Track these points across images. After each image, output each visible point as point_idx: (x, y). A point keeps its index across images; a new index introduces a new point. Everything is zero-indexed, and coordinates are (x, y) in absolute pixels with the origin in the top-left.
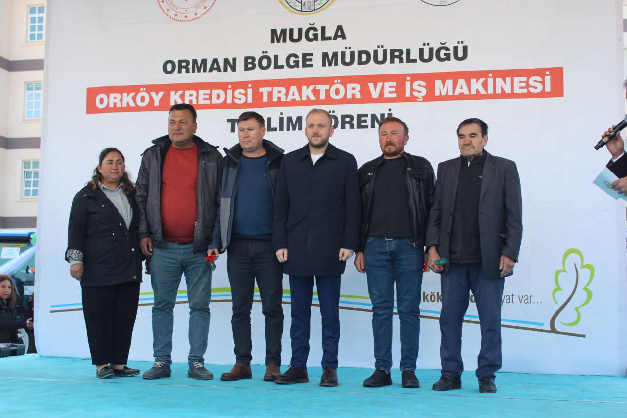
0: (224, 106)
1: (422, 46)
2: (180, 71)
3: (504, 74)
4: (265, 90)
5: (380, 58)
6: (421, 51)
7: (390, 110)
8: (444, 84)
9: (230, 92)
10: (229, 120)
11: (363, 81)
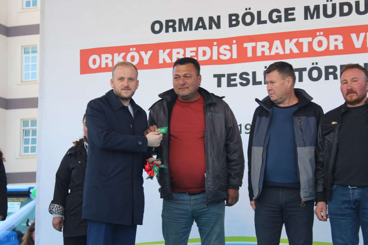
0: (210, 62)
2: (167, 31)
4: (249, 46)
5: (362, 9)
9: (215, 48)
10: (215, 76)
11: (345, 32)
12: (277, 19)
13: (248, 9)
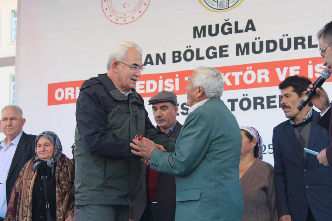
5: (285, 46)
9: (161, 82)
11: (271, 66)
12: (213, 55)
13: (189, 47)
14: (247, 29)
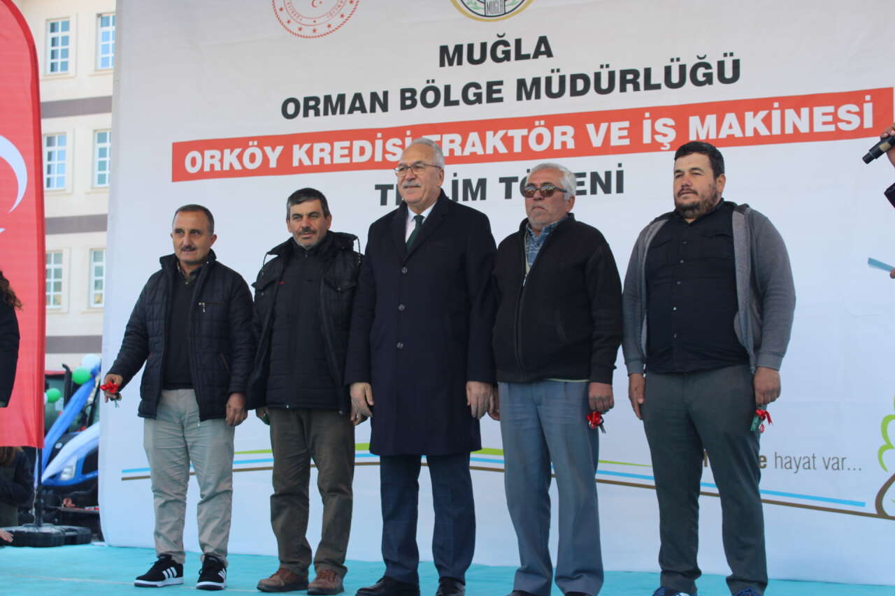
0: (371, 165)
1: (669, 64)
2: (306, 115)
3: (797, 103)
5: (604, 85)
6: (668, 70)
7: (620, 165)
8: (703, 121)
9: (379, 143)
10: (377, 187)
11: (578, 121)
12: (475, 98)
13: (431, 81)
14: (537, 53)
